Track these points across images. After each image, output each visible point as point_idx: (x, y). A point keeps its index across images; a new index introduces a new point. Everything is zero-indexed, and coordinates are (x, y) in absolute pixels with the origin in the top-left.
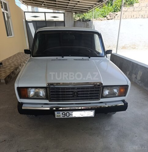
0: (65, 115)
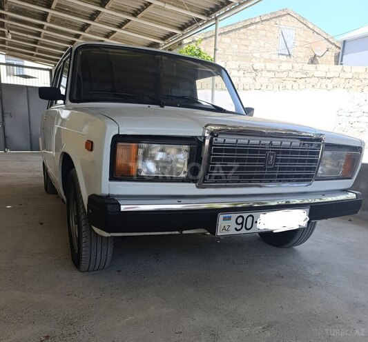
0: (242, 223)
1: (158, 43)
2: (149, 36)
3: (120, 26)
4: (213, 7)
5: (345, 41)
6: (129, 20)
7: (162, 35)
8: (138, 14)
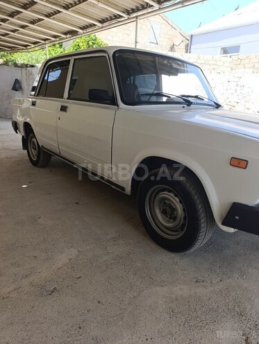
1: (77, 32)
2: (72, 25)
3: (48, 16)
4: (134, 8)
5: (192, 36)
6: (59, 12)
7: (81, 25)
8: (69, 8)
